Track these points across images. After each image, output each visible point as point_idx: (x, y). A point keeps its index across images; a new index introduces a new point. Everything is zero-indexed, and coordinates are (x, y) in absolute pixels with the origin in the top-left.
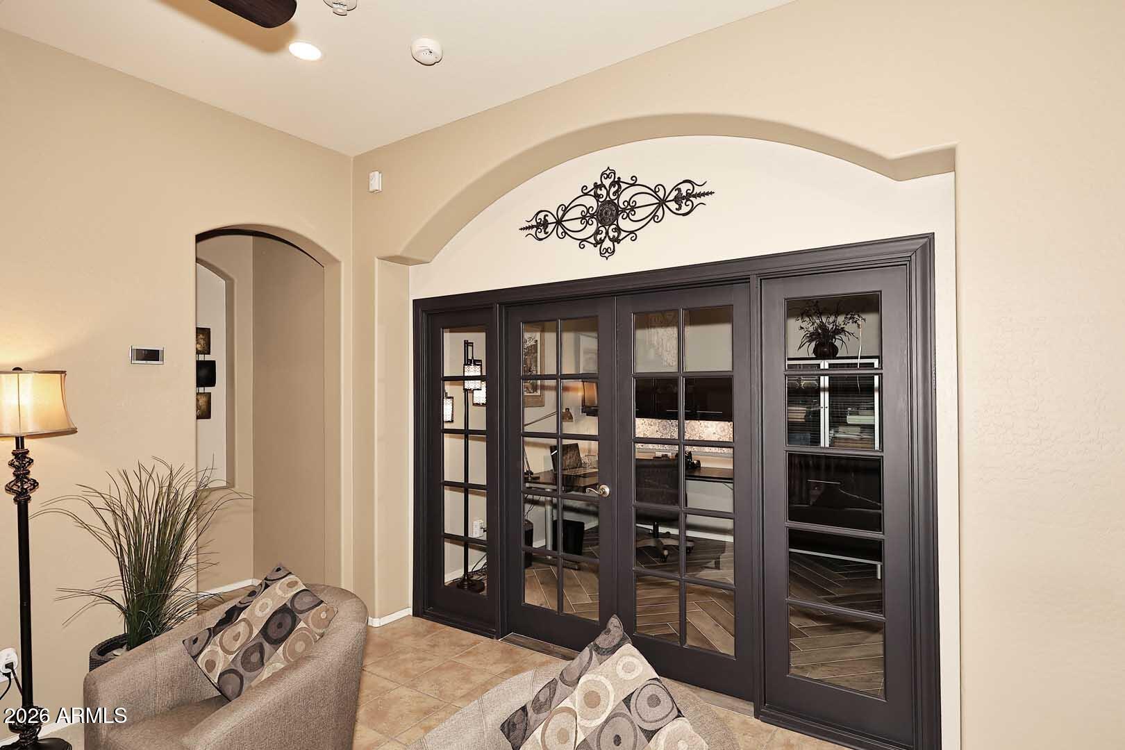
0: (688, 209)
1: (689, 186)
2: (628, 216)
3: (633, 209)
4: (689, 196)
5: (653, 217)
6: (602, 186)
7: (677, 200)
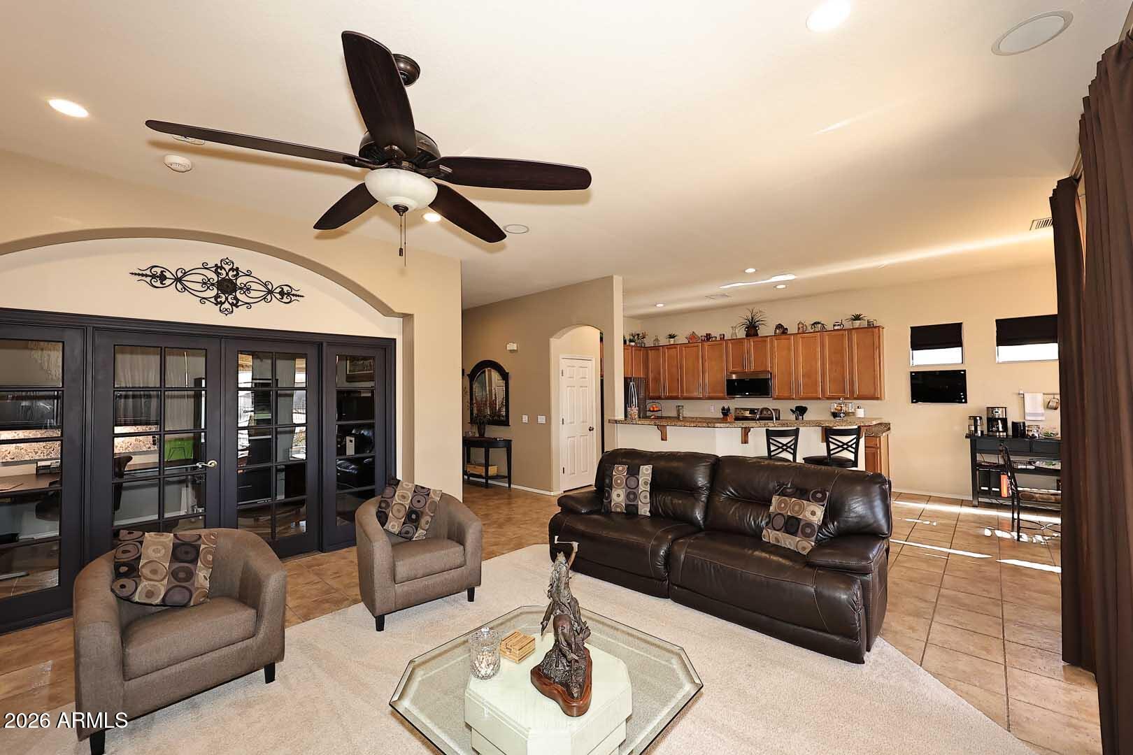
0: (288, 300)
1: (289, 288)
2: (244, 292)
3: (248, 289)
4: (288, 294)
5: (265, 298)
6: (222, 268)
7: (282, 293)
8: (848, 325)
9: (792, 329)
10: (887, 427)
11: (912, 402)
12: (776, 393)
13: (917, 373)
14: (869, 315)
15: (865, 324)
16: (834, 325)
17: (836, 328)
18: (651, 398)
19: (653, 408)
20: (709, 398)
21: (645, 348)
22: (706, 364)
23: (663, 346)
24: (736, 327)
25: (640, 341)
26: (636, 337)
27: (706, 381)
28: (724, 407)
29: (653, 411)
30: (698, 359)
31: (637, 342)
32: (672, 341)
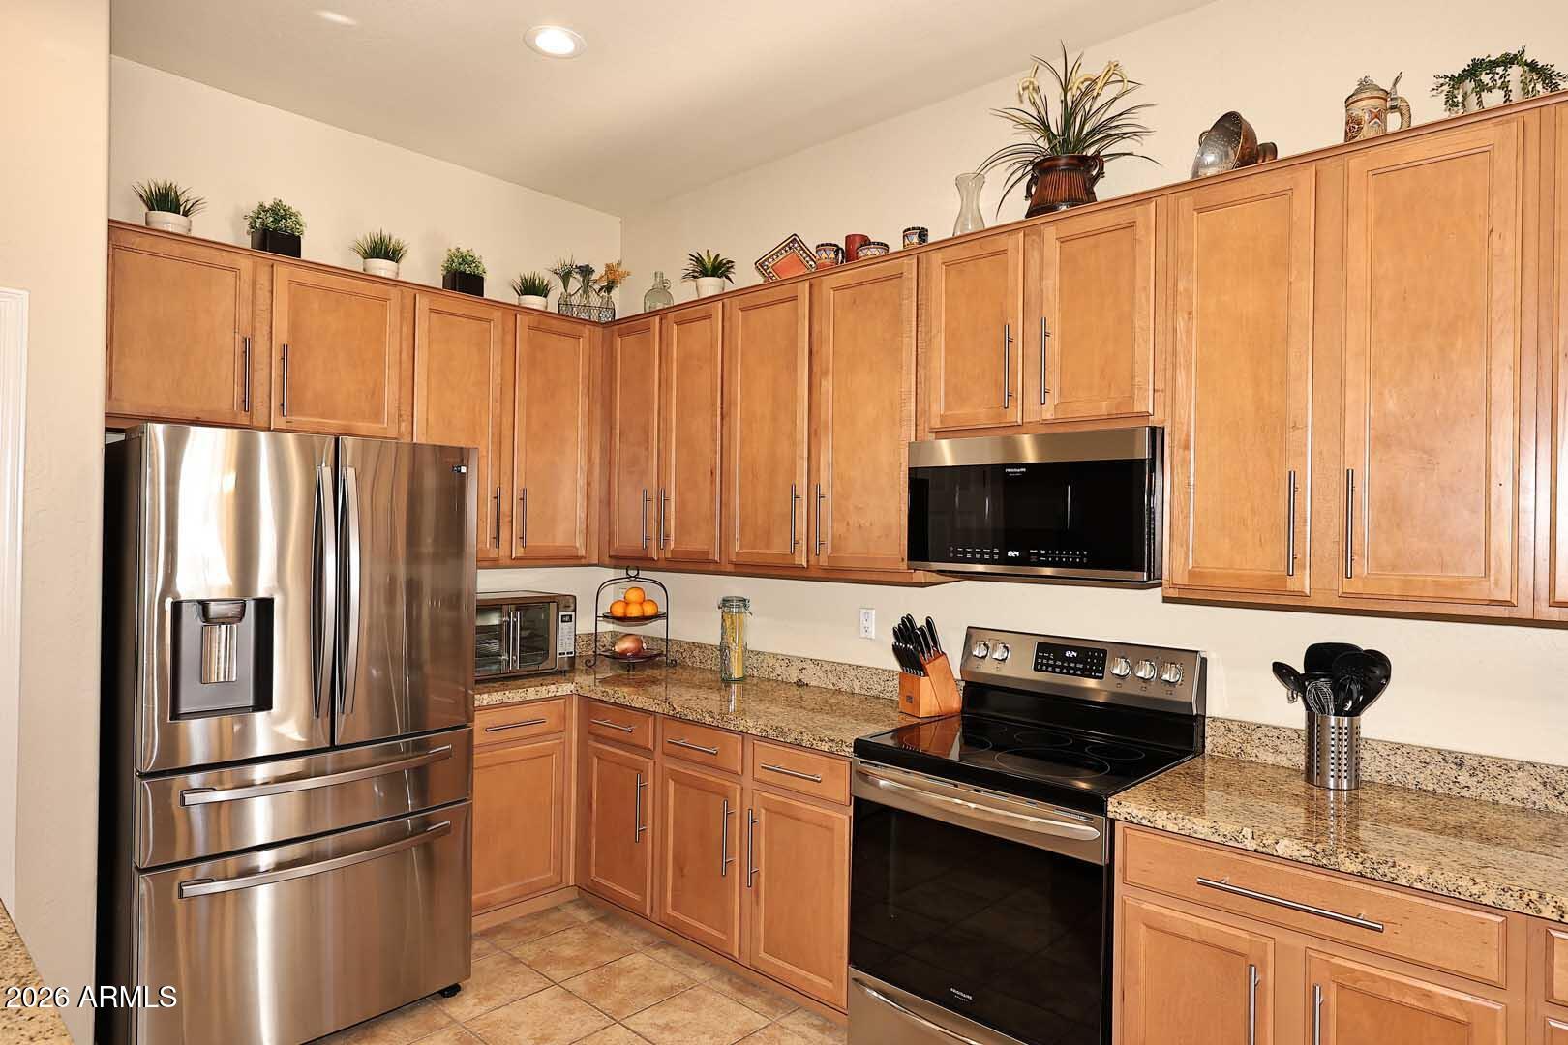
12: (1167, 561)
18: (618, 561)
19: (627, 603)
20: (836, 574)
21: (599, 330)
22: (827, 385)
23: (662, 313)
24: (979, 177)
25: (595, 300)
26: (575, 283)
27: (825, 478)
28: (908, 621)
29: (623, 620)
30: (795, 369)
31: (575, 300)
32: (710, 286)
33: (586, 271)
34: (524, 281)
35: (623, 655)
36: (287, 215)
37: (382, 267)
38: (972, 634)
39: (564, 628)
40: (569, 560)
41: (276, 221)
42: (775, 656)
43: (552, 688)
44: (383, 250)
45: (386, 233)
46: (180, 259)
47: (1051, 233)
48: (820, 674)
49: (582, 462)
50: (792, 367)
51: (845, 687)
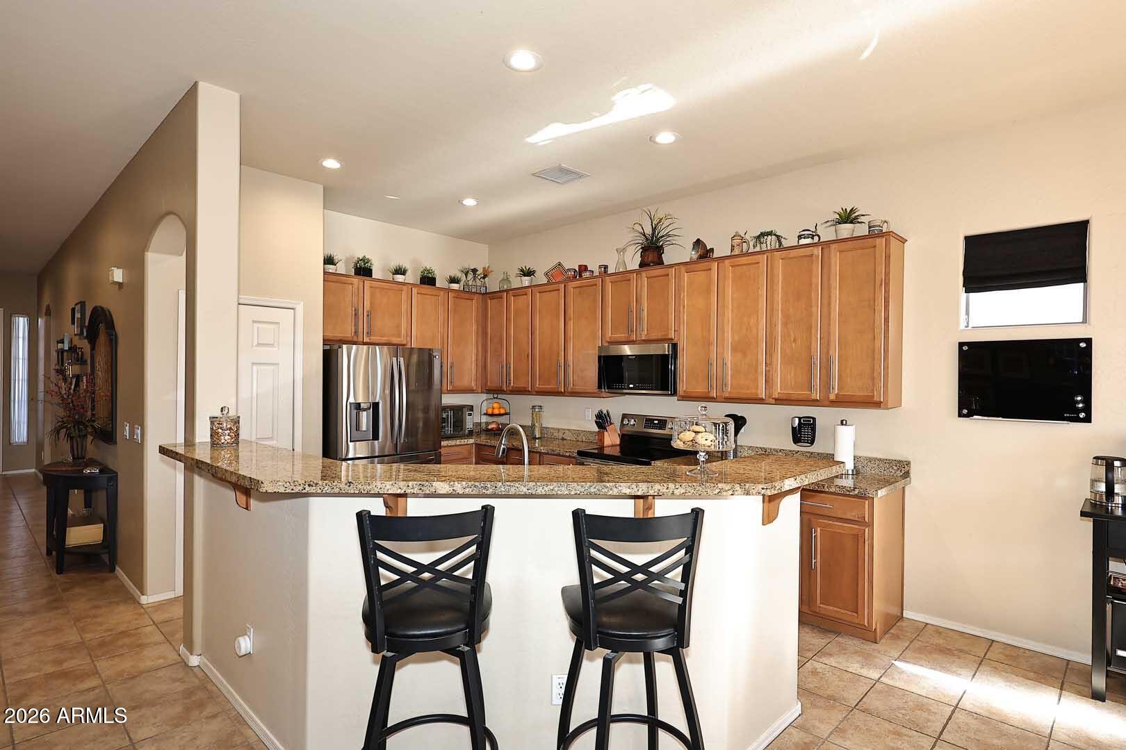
8: (827, 234)
9: (721, 250)
10: (900, 471)
11: (960, 415)
12: (682, 387)
13: (971, 345)
14: (873, 211)
15: (862, 230)
16: (800, 237)
17: (803, 241)
18: (489, 391)
19: (493, 408)
20: (574, 394)
21: (481, 296)
22: (571, 324)
23: (507, 291)
24: (624, 250)
25: (479, 283)
26: (470, 276)
27: (570, 358)
28: (601, 412)
29: (492, 415)
30: (559, 316)
31: (470, 283)
32: (526, 281)
33: (475, 271)
34: (450, 277)
35: (492, 429)
36: (369, 261)
37: (400, 278)
38: (624, 416)
39: (468, 418)
40: (470, 391)
41: (365, 264)
42: (553, 428)
43: (466, 440)
44: (400, 271)
45: (401, 264)
46: (336, 282)
47: (644, 274)
48: (570, 434)
49: (474, 351)
50: (558, 316)
51: (580, 439)
